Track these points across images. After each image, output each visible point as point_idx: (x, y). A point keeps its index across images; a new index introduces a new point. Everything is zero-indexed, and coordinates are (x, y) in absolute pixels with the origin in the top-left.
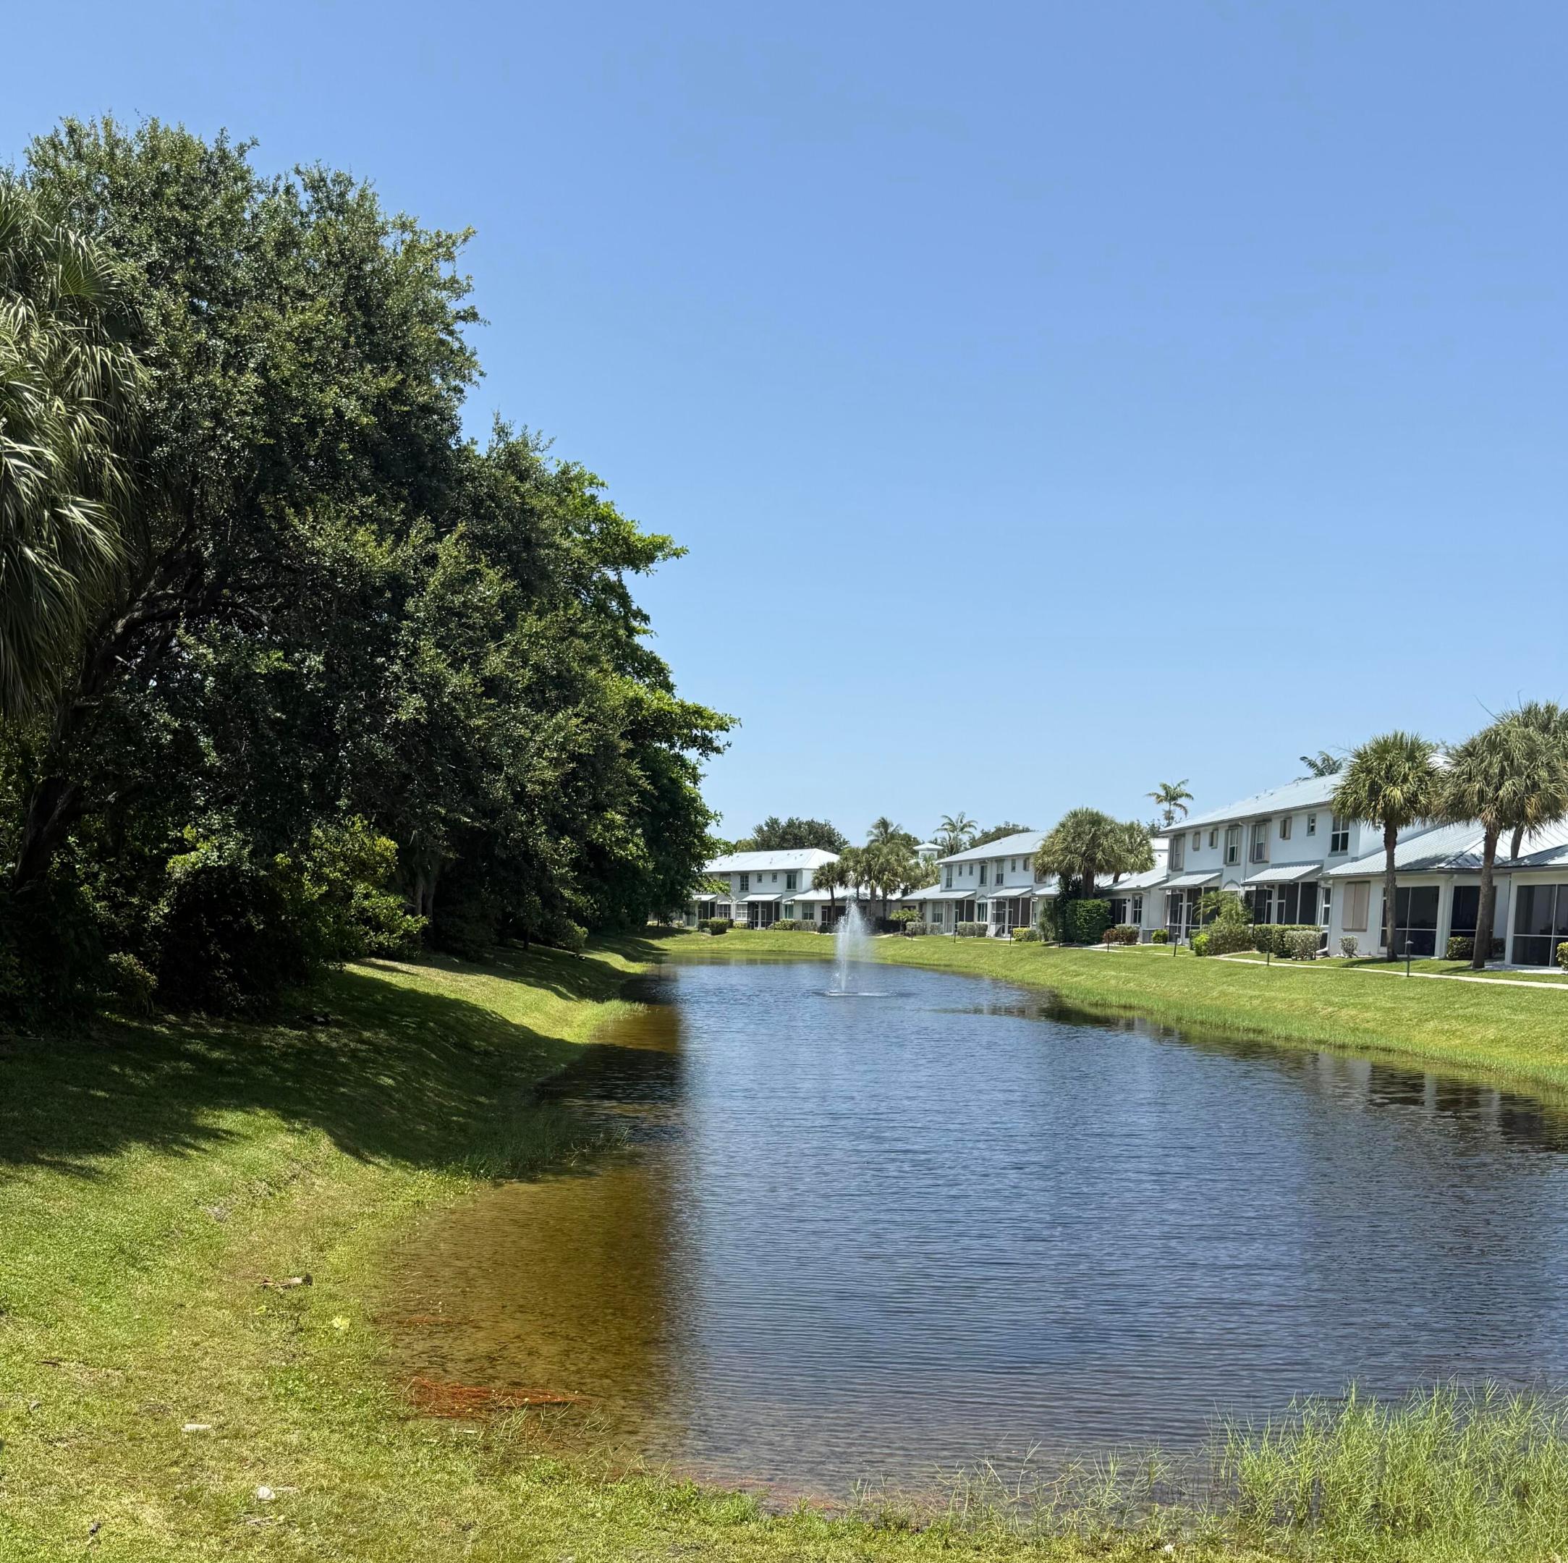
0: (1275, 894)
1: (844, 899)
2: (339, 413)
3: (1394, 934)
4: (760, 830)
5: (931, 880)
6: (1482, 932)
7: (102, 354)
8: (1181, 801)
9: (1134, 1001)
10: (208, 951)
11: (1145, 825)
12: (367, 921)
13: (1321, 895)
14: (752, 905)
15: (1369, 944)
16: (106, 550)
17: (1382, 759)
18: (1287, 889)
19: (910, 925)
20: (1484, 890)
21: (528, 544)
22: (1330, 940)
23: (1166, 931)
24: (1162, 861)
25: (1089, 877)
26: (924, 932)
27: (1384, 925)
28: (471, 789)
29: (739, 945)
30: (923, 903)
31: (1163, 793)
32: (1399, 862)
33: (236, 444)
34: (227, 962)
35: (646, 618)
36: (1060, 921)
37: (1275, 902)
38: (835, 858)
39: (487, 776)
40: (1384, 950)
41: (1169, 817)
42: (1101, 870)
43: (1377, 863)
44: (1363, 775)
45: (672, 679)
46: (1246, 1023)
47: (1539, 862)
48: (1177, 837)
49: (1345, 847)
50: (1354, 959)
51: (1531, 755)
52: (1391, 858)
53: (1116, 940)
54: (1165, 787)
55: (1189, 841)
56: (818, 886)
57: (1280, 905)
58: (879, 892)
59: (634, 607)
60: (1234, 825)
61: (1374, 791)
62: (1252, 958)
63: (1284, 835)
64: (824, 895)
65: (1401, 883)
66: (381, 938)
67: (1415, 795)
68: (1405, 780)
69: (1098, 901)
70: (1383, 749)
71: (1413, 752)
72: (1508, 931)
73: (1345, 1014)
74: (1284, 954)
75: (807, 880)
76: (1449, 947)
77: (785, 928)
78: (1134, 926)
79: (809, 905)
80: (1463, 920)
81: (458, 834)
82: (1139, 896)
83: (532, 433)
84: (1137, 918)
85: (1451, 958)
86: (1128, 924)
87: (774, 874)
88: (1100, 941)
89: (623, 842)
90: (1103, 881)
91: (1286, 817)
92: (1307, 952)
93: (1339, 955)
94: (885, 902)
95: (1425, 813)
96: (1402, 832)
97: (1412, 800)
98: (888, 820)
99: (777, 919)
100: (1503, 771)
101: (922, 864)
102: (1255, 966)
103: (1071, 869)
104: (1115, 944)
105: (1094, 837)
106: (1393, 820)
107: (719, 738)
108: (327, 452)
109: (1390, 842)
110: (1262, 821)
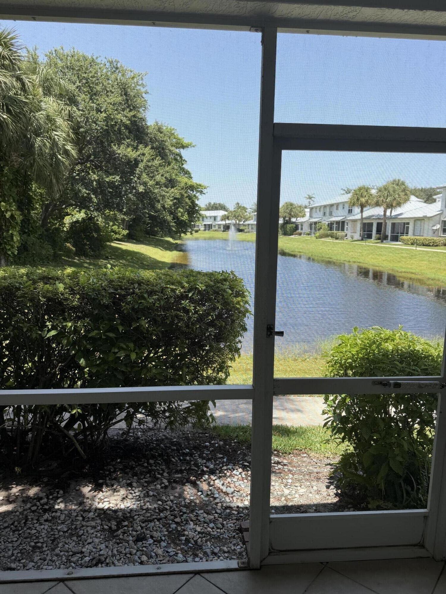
0: (335, 223)
1: (229, 224)
2: (121, 121)
3: (363, 234)
4: (206, 205)
5: (251, 219)
6: (383, 234)
7: (69, 108)
8: (312, 199)
9: (301, 251)
10: (84, 242)
11: (304, 205)
12: (113, 232)
13: (346, 224)
14: (205, 225)
15: (357, 236)
16: (75, 155)
17: (360, 191)
18: (338, 223)
19: (245, 230)
20: (383, 224)
21: (163, 149)
22: (348, 235)
23: (309, 233)
24: (308, 214)
25: (290, 219)
26: (249, 232)
27: (360, 231)
28: (153, 207)
29: (202, 235)
30: (249, 225)
31: (308, 197)
32: (364, 216)
33: (99, 128)
34: (89, 244)
35: (186, 161)
36: (283, 230)
37: (335, 226)
38: (226, 213)
39: (157, 204)
40: (361, 237)
41: (309, 203)
42: (293, 217)
43: (359, 217)
44: (355, 195)
45: (192, 176)
46: (327, 257)
47: (396, 217)
48: (311, 209)
49: (351, 212)
50: (353, 240)
51: (394, 191)
52: (362, 215)
53: (296, 234)
54: (309, 195)
55: (314, 210)
56: (222, 220)
57: (336, 227)
58: (238, 222)
59: (183, 159)
60: (325, 206)
61: (358, 199)
62: (329, 240)
63: (337, 209)
64: (223, 222)
65: (365, 221)
66: (117, 236)
67: (368, 200)
68: (365, 197)
69: (292, 225)
70: (360, 189)
71: (367, 190)
72: (389, 233)
73: (350, 254)
74: (337, 239)
75: (219, 219)
76: (376, 237)
77: (213, 231)
78: (301, 231)
79: (219, 225)
80: (379, 231)
81: (151, 217)
82: (302, 224)
83: (163, 122)
84: (302, 229)
85: (376, 240)
86: (299, 231)
87: (211, 217)
88: (293, 235)
89: (182, 216)
90: (293, 220)
91: (338, 205)
92: (342, 238)
93: (350, 239)
94: (239, 224)
95: (370, 205)
96: (364, 209)
97: (367, 202)
98: (239, 203)
99: (212, 228)
100: (388, 195)
101: (248, 215)
102: (329, 242)
103: (285, 217)
104: (297, 236)
105: (291, 209)
106: (362, 206)
107: (205, 191)
108: (119, 129)
109: (362, 211)
110: (332, 205)
